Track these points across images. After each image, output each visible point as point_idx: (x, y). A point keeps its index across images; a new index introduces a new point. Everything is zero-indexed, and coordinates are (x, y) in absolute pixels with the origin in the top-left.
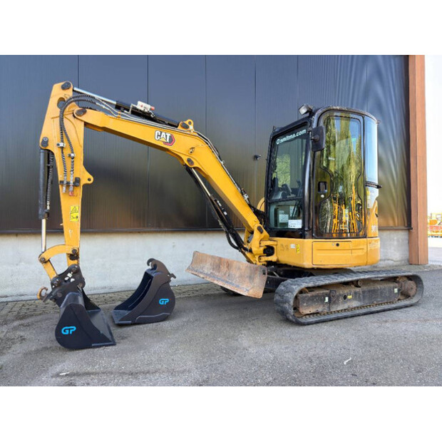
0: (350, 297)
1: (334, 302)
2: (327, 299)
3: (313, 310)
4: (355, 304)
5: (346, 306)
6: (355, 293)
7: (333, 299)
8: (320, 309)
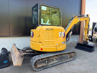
0: (54, 60)
1: (49, 62)
2: (47, 61)
3: (41, 66)
4: (56, 62)
5: (53, 63)
6: (56, 58)
7: (49, 61)
8: (44, 65)
